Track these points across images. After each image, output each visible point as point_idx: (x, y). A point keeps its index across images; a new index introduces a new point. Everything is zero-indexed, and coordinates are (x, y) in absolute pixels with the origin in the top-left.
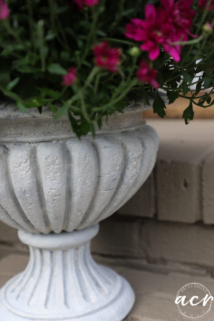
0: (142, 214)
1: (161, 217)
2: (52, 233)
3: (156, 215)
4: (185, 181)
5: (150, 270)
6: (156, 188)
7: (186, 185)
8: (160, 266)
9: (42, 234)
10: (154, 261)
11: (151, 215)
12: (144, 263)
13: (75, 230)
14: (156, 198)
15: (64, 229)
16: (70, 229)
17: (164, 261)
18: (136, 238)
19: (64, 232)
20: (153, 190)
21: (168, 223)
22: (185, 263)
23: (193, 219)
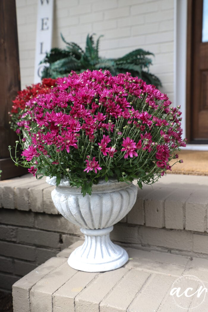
0: (139, 224)
1: (147, 225)
2: (95, 229)
3: (145, 224)
4: (157, 209)
5: (143, 250)
6: (145, 212)
7: (158, 211)
8: (147, 248)
9: (91, 229)
10: (145, 246)
11: (143, 224)
12: (140, 246)
13: (103, 228)
14: (145, 216)
15: (99, 228)
16: (101, 228)
17: (149, 245)
18: (136, 234)
19: (99, 229)
20: (143, 213)
21: (150, 227)
22: (158, 247)
23: (161, 227)
